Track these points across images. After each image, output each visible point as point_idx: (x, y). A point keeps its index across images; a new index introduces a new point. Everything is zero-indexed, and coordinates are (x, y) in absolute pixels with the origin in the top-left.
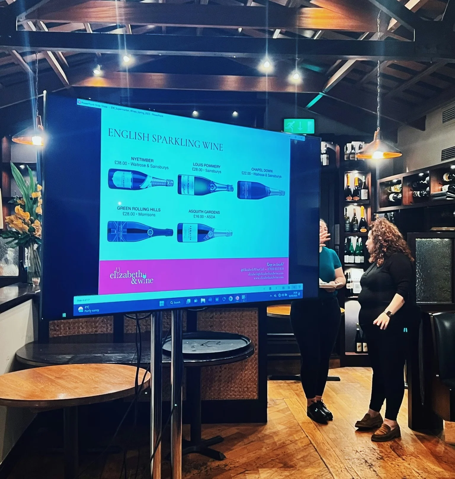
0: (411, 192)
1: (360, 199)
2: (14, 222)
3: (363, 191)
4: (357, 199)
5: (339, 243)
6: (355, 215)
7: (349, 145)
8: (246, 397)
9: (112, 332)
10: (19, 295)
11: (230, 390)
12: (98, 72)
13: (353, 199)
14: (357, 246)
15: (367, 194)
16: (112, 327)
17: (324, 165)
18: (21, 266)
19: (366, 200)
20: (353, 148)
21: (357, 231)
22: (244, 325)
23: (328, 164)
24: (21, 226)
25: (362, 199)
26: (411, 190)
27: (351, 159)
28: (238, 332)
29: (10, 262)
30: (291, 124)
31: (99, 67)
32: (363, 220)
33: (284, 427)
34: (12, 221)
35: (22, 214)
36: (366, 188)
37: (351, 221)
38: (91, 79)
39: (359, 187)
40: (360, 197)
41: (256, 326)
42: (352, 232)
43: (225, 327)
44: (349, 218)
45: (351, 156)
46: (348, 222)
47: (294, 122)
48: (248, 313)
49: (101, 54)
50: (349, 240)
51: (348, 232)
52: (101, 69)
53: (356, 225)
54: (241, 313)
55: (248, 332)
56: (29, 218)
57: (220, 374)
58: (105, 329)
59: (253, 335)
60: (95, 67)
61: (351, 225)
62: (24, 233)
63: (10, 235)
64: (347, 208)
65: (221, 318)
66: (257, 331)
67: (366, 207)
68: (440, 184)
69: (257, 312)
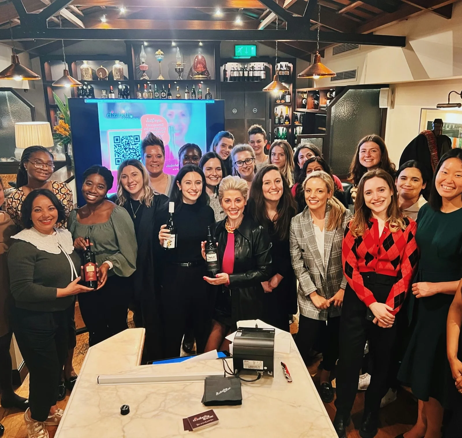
0: (312, 101)
1: (286, 102)
2: (60, 130)
3: (287, 96)
4: (283, 101)
5: (271, 132)
6: (282, 113)
7: (279, 65)
10: (68, 178)
12: (104, 19)
13: (280, 102)
14: (283, 134)
15: (290, 99)
17: (262, 78)
18: (67, 155)
19: (289, 102)
20: (281, 66)
21: (283, 124)
23: (265, 78)
24: (64, 133)
25: (287, 101)
26: (313, 99)
27: (280, 74)
29: (59, 152)
30: (240, 49)
31: (104, 16)
32: (287, 116)
34: (58, 129)
35: (64, 125)
36: (289, 94)
37: (279, 117)
38: (101, 24)
39: (285, 93)
40: (285, 100)
42: (280, 124)
44: (278, 115)
45: (280, 72)
46: (277, 117)
47: (242, 48)
49: (106, 7)
50: (278, 129)
51: (278, 124)
52: (106, 17)
53: (282, 119)
56: (68, 127)
60: (102, 16)
61: (279, 119)
62: (66, 136)
63: (58, 137)
64: (277, 108)
67: (289, 106)
68: (325, 99)
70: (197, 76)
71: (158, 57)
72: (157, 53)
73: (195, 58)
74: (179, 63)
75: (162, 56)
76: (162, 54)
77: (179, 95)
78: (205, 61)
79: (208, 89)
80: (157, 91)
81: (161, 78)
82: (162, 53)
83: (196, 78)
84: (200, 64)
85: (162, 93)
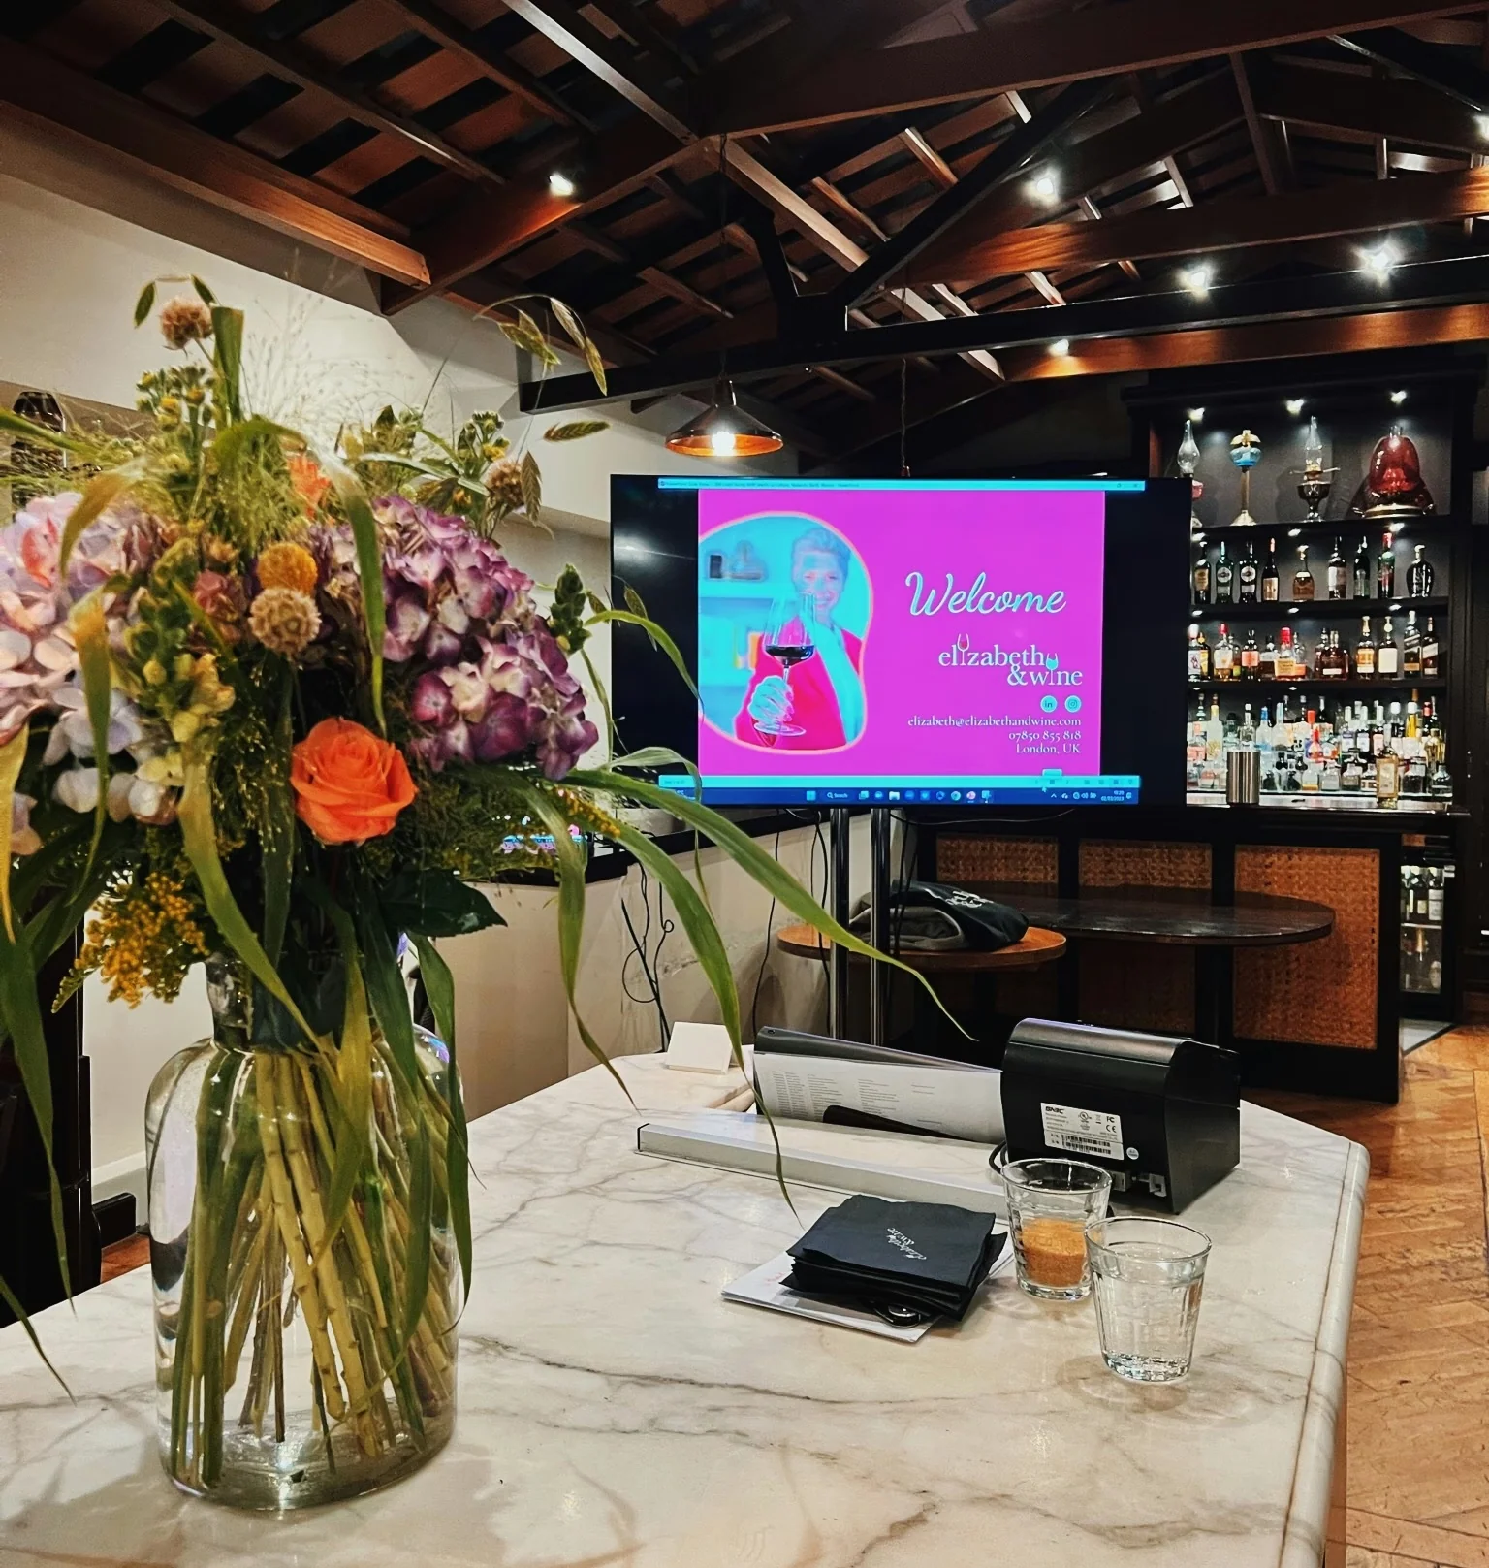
8: (1347, 1043)
9: (1055, 881)
11: (1310, 1023)
12: (1060, 347)
16: (1056, 871)
22: (1346, 885)
28: (1331, 900)
31: (1064, 339)
33: (1433, 1116)
41: (1373, 889)
43: (1300, 889)
48: (1358, 860)
54: (1338, 859)
55: (1354, 901)
57: (1287, 987)
58: (1042, 875)
59: (1365, 909)
65: (1291, 868)
66: (1377, 901)
69: (1377, 860)
70: (1380, 508)
71: (1240, 455)
72: (1237, 440)
73: (1378, 450)
74: (1314, 465)
75: (1254, 450)
76: (1253, 444)
77: (1307, 575)
78: (1414, 454)
79: (1418, 548)
80: (1227, 564)
81: (1244, 520)
82: (1255, 438)
83: (1376, 513)
84: (1395, 465)
85: (1244, 570)
